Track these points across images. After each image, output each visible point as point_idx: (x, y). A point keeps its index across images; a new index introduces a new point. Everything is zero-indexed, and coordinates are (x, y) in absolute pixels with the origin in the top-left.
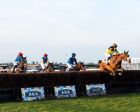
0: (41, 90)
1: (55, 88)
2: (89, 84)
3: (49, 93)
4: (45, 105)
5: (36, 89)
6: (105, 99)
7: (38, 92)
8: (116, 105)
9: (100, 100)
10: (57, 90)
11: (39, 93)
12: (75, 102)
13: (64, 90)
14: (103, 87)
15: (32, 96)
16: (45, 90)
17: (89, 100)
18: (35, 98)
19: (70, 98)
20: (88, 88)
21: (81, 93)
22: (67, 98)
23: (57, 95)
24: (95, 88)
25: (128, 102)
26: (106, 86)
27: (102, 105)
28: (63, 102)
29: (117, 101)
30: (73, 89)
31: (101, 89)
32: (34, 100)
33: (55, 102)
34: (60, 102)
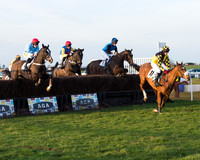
0: (10, 104)
1: (29, 100)
2: (76, 93)
3: (21, 107)
4: (14, 124)
5: (3, 102)
6: (97, 114)
8: (112, 121)
9: (90, 115)
10: (31, 103)
11: (7, 108)
12: (56, 119)
13: (41, 103)
14: (94, 97)
16: (15, 103)
17: (76, 116)
18: (1, 114)
19: (49, 113)
20: (74, 99)
21: (65, 106)
22: (45, 114)
23: (31, 110)
24: (83, 100)
25: (129, 117)
26: (98, 97)
27: (93, 122)
28: (40, 119)
29: (113, 116)
30: (53, 100)
33: (29, 120)
34: (36, 119)
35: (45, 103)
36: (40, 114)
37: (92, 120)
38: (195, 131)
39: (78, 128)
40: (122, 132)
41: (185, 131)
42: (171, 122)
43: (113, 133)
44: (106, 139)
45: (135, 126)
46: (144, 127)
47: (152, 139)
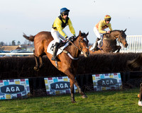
0: (25, 83)
1: (46, 79)
2: (97, 73)
4: (30, 105)
5: (17, 82)
6: (121, 95)
7: (19, 86)
9: (113, 96)
10: (48, 82)
13: (59, 83)
14: (117, 77)
15: (11, 93)
16: (30, 83)
17: (97, 98)
18: (15, 95)
20: (96, 78)
22: (64, 95)
23: (48, 90)
24: (105, 80)
26: (122, 77)
28: (58, 100)
31: (115, 81)
32: (14, 99)
33: (45, 101)
34: (53, 100)
35: (63, 83)
36: (58, 95)
37: (115, 102)
39: (99, 110)
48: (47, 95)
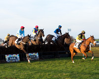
1: (6, 56)
3: (2, 59)
6: (38, 62)
8: (45, 66)
9: (35, 63)
12: (19, 65)
13: (12, 57)
19: (15, 62)
21: (23, 59)
22: (14, 62)
23: (7, 60)
25: (53, 64)
26: (39, 54)
27: (36, 66)
28: (11, 64)
29: (46, 63)
30: (18, 56)
31: (36, 56)
33: (6, 65)
34: (9, 65)
35: (14, 57)
36: (11, 62)
38: (85, 71)
39: (29, 69)
40: (50, 71)
41: (80, 71)
42: (73, 67)
43: (46, 71)
44: (42, 74)
45: (56, 68)
46: (60, 69)
47: (64, 74)
48: (6, 62)
